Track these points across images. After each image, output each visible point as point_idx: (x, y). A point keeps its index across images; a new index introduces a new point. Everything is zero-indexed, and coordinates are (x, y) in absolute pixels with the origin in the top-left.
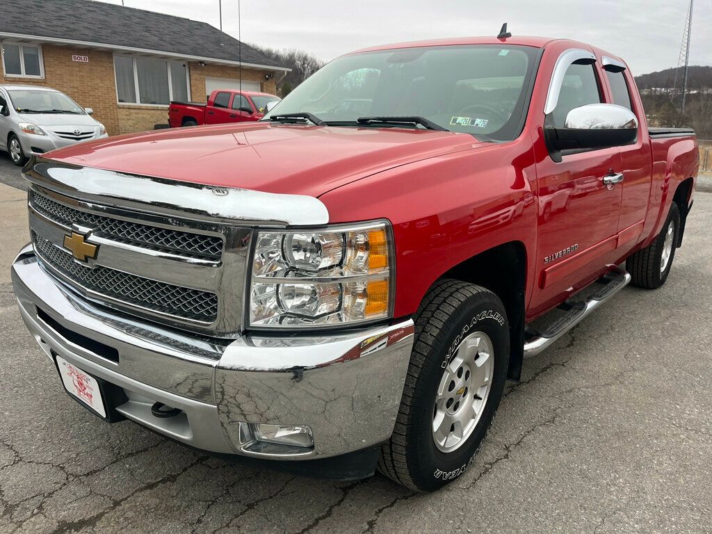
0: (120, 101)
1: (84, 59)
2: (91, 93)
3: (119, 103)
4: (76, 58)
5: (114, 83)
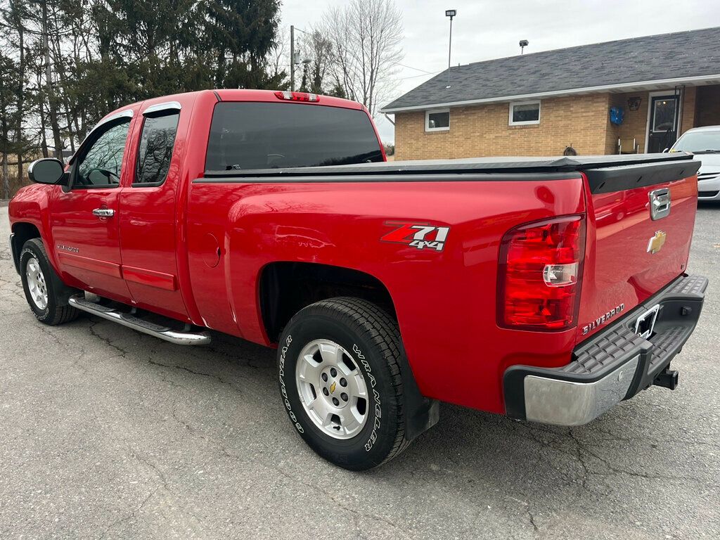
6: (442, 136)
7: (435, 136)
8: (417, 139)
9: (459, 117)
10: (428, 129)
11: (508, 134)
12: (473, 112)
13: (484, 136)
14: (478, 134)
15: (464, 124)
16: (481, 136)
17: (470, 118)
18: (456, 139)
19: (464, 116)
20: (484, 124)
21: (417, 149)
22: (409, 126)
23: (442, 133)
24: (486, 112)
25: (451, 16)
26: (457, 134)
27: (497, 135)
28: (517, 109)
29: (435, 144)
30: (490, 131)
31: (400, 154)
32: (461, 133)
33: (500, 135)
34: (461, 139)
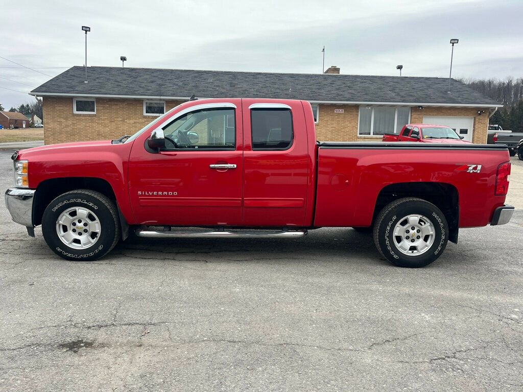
0: (360, 134)
1: (341, 111)
2: (342, 130)
3: (358, 135)
4: (337, 111)
5: (357, 124)
6: (90, 118)
7: (83, 118)
8: (66, 119)
9: (104, 105)
10: (75, 112)
11: (143, 121)
12: (116, 103)
13: (126, 121)
14: (121, 119)
15: (108, 111)
16: (123, 121)
17: (113, 107)
18: (103, 121)
19: (108, 106)
20: (125, 113)
21: (67, 126)
22: (58, 108)
23: (90, 115)
24: (126, 105)
25: (86, 31)
26: (103, 118)
27: (136, 121)
28: (148, 105)
29: (84, 124)
30: (129, 118)
31: (50, 129)
32: (106, 117)
33: (138, 121)
34: (106, 122)
